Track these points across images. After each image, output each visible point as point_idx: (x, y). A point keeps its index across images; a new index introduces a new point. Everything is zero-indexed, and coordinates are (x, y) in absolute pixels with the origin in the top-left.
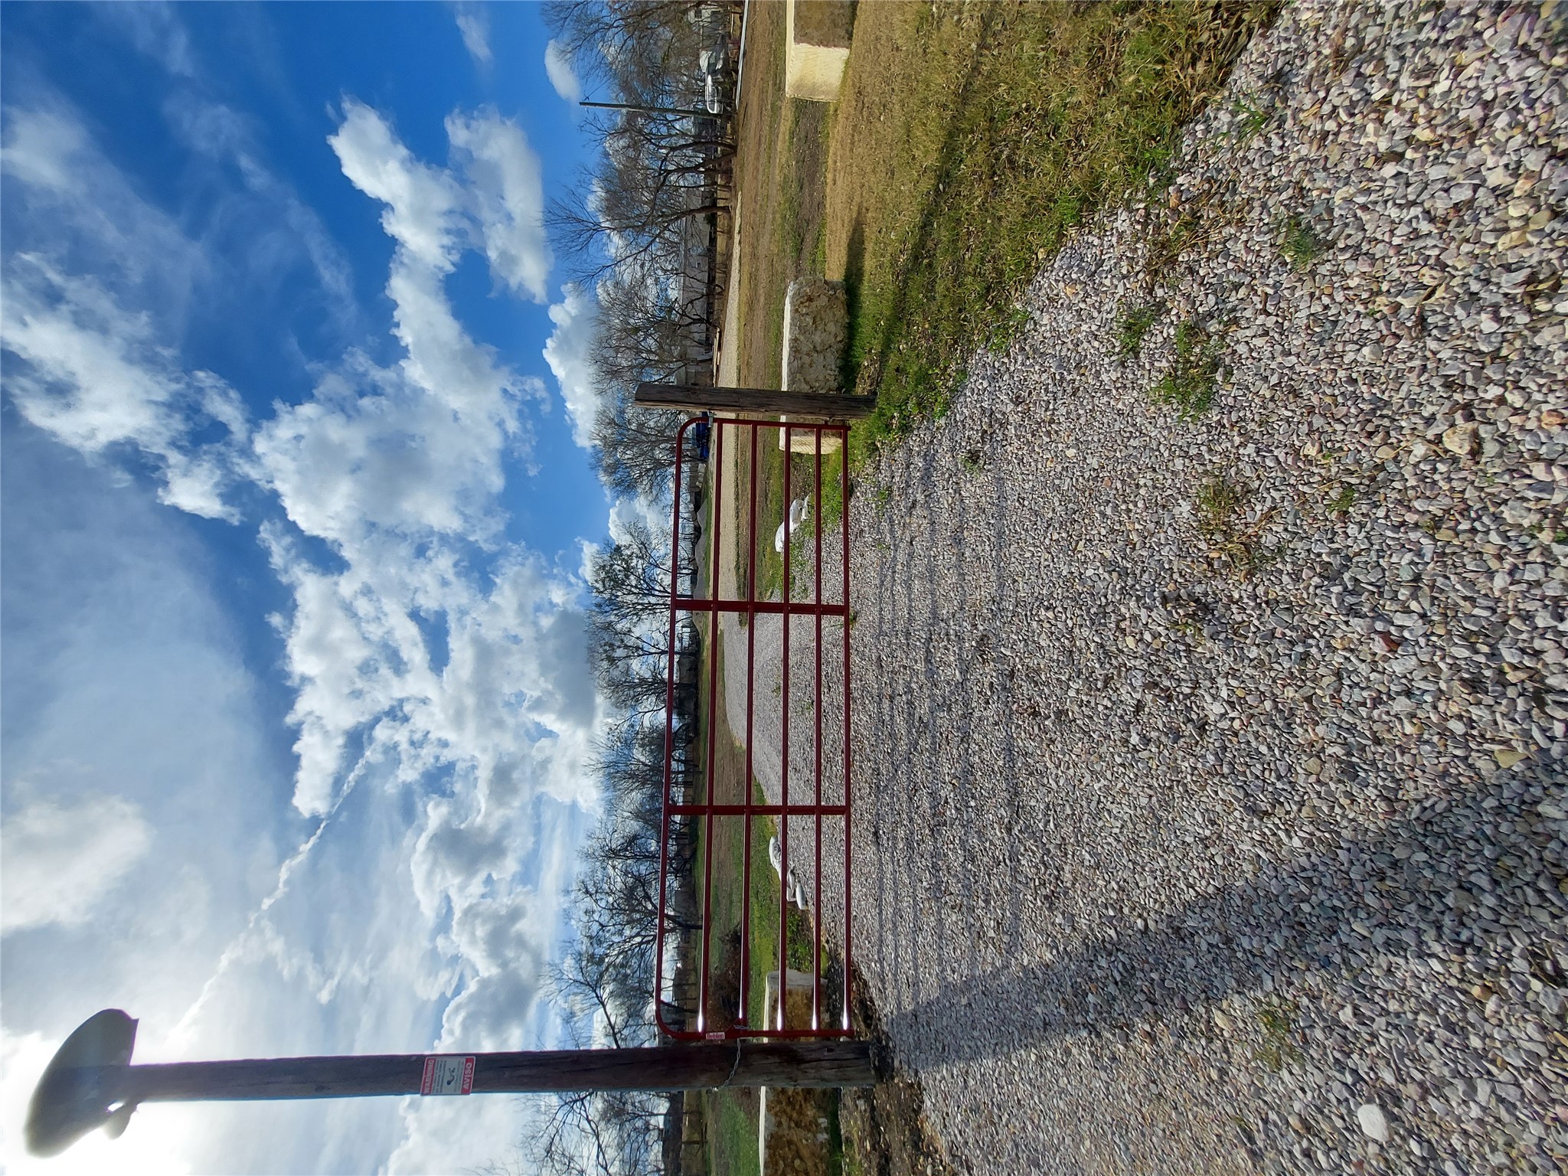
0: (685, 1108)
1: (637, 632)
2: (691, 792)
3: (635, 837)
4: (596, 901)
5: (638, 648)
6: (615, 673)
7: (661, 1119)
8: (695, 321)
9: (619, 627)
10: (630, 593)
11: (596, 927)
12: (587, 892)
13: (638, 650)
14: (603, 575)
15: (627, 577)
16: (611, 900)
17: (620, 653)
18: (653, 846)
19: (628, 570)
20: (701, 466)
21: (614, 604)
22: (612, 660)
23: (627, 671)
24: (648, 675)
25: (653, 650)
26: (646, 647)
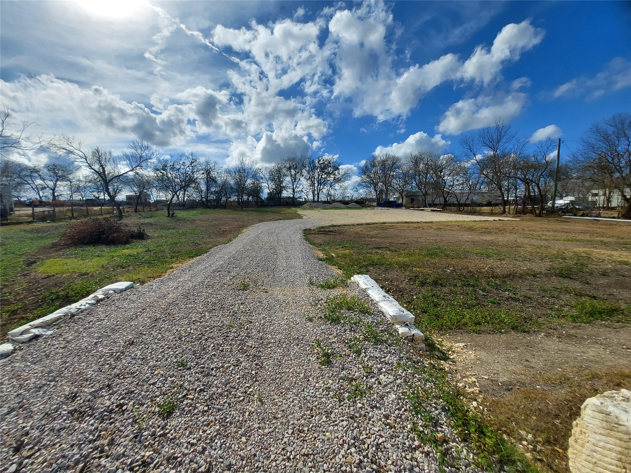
0: (89, 208)
1: (302, 179)
2: (236, 204)
3: (216, 182)
4: (188, 166)
5: (295, 179)
6: (284, 170)
7: (103, 197)
8: (445, 199)
9: (304, 171)
10: (319, 175)
11: (178, 167)
12: (192, 163)
13: (294, 179)
14: (326, 163)
15: (326, 174)
16: (189, 173)
17: (293, 172)
18: (213, 189)
19: (328, 174)
20: (375, 204)
21: (314, 168)
22: (290, 168)
23: (285, 175)
24: (284, 184)
25: (294, 186)
26: (296, 183)
